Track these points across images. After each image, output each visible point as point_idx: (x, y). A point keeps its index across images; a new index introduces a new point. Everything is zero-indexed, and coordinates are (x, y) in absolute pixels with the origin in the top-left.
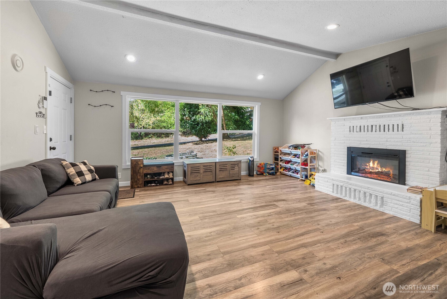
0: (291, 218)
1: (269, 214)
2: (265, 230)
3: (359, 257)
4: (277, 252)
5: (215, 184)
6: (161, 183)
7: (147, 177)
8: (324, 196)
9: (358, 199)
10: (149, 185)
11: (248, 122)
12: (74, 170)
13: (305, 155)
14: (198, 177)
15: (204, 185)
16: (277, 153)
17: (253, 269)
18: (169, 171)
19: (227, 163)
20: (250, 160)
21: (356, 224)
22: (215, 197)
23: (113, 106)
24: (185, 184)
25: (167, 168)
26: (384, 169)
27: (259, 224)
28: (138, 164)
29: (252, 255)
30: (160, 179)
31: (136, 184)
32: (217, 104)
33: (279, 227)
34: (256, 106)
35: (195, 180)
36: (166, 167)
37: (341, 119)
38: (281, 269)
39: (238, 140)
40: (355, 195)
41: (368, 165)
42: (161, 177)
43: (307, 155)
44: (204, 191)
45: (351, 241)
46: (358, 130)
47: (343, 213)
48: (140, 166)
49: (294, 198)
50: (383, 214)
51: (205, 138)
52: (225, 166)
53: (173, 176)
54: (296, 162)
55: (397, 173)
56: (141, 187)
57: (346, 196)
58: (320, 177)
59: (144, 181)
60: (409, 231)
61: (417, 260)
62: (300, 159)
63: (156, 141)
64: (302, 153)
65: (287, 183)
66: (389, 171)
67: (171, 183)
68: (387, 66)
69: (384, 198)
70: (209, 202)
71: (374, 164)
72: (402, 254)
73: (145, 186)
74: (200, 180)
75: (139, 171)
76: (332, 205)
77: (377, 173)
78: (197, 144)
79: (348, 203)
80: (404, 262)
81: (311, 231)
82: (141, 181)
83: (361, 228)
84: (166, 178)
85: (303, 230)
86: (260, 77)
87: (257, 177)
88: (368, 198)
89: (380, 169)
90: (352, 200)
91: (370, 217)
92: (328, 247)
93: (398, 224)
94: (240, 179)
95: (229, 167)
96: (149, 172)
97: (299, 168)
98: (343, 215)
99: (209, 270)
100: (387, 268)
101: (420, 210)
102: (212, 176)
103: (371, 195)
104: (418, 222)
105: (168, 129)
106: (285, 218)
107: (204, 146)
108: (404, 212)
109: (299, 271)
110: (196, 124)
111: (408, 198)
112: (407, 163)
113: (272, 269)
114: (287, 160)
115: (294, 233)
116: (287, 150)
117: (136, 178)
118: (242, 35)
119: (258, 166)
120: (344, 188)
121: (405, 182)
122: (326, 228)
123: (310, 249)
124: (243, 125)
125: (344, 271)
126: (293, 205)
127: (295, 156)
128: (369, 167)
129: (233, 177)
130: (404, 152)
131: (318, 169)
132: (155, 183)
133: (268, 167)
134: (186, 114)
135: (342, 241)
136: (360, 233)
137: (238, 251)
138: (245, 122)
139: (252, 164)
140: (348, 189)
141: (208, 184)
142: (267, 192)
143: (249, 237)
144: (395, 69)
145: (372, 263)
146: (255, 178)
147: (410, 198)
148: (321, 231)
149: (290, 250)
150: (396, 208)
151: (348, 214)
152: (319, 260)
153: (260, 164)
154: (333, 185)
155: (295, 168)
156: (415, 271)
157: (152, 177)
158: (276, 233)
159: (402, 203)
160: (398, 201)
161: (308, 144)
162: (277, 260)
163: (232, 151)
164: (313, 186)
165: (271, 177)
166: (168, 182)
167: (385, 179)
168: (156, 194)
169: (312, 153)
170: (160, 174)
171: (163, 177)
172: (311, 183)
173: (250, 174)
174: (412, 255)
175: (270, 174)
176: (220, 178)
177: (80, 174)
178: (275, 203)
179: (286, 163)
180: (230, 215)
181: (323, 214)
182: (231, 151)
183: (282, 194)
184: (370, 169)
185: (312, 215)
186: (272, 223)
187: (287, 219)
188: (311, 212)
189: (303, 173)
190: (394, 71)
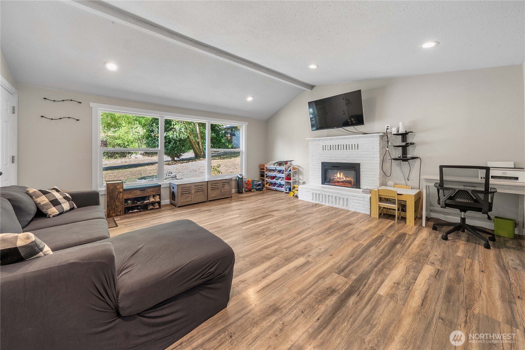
0: (287, 223)
1: (269, 223)
2: (270, 235)
3: (340, 241)
4: (285, 248)
5: (207, 204)
6: (145, 208)
7: (128, 203)
8: (306, 204)
9: (331, 203)
10: (131, 211)
11: (224, 140)
12: (46, 199)
13: (288, 171)
14: (189, 197)
15: (196, 205)
16: (263, 170)
17: (272, 263)
18: (155, 194)
19: (219, 181)
20: (239, 178)
21: (333, 220)
22: (214, 215)
23: (79, 120)
24: (175, 207)
25: (152, 191)
26: (347, 179)
27: (263, 231)
28: (117, 188)
29: (268, 254)
30: (144, 204)
31: (113, 211)
32: (205, 122)
33: (280, 231)
34: (243, 125)
35: (186, 201)
36: (151, 189)
37: (316, 140)
38: (292, 258)
39: (216, 159)
40: (329, 200)
41: (336, 175)
42: (146, 202)
43: (290, 170)
44: (199, 211)
45: (333, 232)
46: (329, 148)
47: (323, 214)
48: (118, 190)
49: (284, 208)
50: (348, 211)
51: (178, 157)
52: (217, 184)
53: (160, 200)
54: (280, 178)
55: (355, 181)
56: (120, 215)
57: (322, 201)
58: (302, 188)
59: (125, 207)
60: (365, 220)
61: (372, 236)
62: (284, 174)
63: (107, 163)
64: (286, 169)
65: (275, 196)
66: (351, 180)
67: (158, 207)
68: (343, 99)
69: (348, 200)
70: (209, 220)
71: (340, 175)
72: (363, 234)
73: (125, 213)
74: (191, 201)
75: (117, 196)
76: (314, 210)
77: (342, 182)
78: (169, 164)
79: (324, 207)
80: (365, 238)
81: (304, 229)
82: (121, 208)
83: (337, 222)
84: (152, 202)
85: (299, 230)
86: (250, 99)
87: (246, 193)
88: (338, 201)
89: (345, 178)
90: (327, 204)
91: (340, 215)
92: (319, 238)
93: (358, 216)
94: (231, 197)
95: (220, 185)
96: (131, 196)
97: (283, 182)
98: (324, 215)
99: (236, 271)
100: (357, 243)
101: (370, 205)
102: (204, 195)
103: (340, 198)
104: (369, 213)
105: (124, 147)
106: (283, 223)
107: (179, 166)
108: (361, 208)
109: (304, 257)
110: (168, 142)
111: (363, 197)
112: (361, 173)
113: (286, 260)
114: (272, 176)
115: (293, 233)
116: (272, 167)
117: (114, 205)
118: (239, 61)
119: (246, 183)
120: (321, 195)
121: (360, 186)
122: (314, 226)
123: (308, 242)
124: (218, 144)
125: (333, 251)
126: (285, 213)
127: (280, 171)
128: (337, 178)
129: (225, 195)
130: (359, 165)
131: (298, 182)
132: (138, 209)
133: (256, 183)
134: (155, 130)
135: (327, 232)
136: (337, 226)
137: (254, 253)
138: (220, 140)
139: (241, 182)
140: (324, 195)
141: (200, 204)
142: (260, 205)
143: (260, 242)
144: (349, 101)
145: (348, 242)
146: (244, 195)
147: (364, 197)
148: (312, 228)
149: (294, 245)
150: (356, 206)
151: (327, 214)
152: (316, 248)
153: (248, 181)
154: (313, 193)
155: (280, 182)
156: (371, 242)
157: (133, 203)
158: (279, 236)
159: (359, 202)
160: (357, 200)
161: (290, 161)
162: (287, 253)
163: (217, 170)
164: (297, 197)
165: (259, 192)
166: (154, 207)
167: (348, 186)
168: (145, 220)
169: (294, 169)
170: (144, 198)
171: (148, 201)
172: (294, 194)
173: (239, 192)
174: (369, 234)
175: (257, 190)
176: (212, 197)
177: (55, 203)
178: (270, 213)
179: (271, 179)
180: (235, 228)
181: (310, 217)
182: (215, 170)
183: (274, 206)
184: (338, 179)
185: (302, 218)
186: (274, 229)
187: (284, 224)
188: (300, 217)
189: (286, 186)
190: (348, 102)
